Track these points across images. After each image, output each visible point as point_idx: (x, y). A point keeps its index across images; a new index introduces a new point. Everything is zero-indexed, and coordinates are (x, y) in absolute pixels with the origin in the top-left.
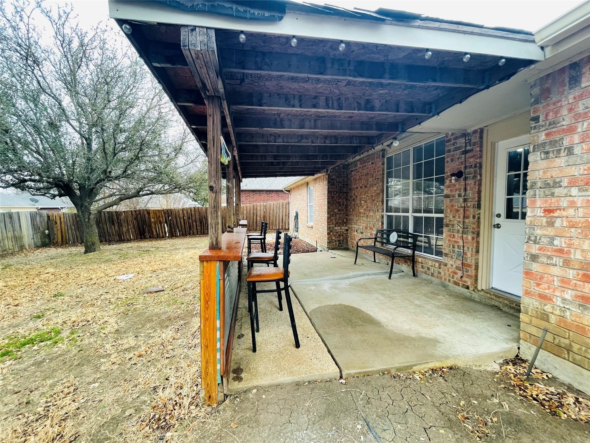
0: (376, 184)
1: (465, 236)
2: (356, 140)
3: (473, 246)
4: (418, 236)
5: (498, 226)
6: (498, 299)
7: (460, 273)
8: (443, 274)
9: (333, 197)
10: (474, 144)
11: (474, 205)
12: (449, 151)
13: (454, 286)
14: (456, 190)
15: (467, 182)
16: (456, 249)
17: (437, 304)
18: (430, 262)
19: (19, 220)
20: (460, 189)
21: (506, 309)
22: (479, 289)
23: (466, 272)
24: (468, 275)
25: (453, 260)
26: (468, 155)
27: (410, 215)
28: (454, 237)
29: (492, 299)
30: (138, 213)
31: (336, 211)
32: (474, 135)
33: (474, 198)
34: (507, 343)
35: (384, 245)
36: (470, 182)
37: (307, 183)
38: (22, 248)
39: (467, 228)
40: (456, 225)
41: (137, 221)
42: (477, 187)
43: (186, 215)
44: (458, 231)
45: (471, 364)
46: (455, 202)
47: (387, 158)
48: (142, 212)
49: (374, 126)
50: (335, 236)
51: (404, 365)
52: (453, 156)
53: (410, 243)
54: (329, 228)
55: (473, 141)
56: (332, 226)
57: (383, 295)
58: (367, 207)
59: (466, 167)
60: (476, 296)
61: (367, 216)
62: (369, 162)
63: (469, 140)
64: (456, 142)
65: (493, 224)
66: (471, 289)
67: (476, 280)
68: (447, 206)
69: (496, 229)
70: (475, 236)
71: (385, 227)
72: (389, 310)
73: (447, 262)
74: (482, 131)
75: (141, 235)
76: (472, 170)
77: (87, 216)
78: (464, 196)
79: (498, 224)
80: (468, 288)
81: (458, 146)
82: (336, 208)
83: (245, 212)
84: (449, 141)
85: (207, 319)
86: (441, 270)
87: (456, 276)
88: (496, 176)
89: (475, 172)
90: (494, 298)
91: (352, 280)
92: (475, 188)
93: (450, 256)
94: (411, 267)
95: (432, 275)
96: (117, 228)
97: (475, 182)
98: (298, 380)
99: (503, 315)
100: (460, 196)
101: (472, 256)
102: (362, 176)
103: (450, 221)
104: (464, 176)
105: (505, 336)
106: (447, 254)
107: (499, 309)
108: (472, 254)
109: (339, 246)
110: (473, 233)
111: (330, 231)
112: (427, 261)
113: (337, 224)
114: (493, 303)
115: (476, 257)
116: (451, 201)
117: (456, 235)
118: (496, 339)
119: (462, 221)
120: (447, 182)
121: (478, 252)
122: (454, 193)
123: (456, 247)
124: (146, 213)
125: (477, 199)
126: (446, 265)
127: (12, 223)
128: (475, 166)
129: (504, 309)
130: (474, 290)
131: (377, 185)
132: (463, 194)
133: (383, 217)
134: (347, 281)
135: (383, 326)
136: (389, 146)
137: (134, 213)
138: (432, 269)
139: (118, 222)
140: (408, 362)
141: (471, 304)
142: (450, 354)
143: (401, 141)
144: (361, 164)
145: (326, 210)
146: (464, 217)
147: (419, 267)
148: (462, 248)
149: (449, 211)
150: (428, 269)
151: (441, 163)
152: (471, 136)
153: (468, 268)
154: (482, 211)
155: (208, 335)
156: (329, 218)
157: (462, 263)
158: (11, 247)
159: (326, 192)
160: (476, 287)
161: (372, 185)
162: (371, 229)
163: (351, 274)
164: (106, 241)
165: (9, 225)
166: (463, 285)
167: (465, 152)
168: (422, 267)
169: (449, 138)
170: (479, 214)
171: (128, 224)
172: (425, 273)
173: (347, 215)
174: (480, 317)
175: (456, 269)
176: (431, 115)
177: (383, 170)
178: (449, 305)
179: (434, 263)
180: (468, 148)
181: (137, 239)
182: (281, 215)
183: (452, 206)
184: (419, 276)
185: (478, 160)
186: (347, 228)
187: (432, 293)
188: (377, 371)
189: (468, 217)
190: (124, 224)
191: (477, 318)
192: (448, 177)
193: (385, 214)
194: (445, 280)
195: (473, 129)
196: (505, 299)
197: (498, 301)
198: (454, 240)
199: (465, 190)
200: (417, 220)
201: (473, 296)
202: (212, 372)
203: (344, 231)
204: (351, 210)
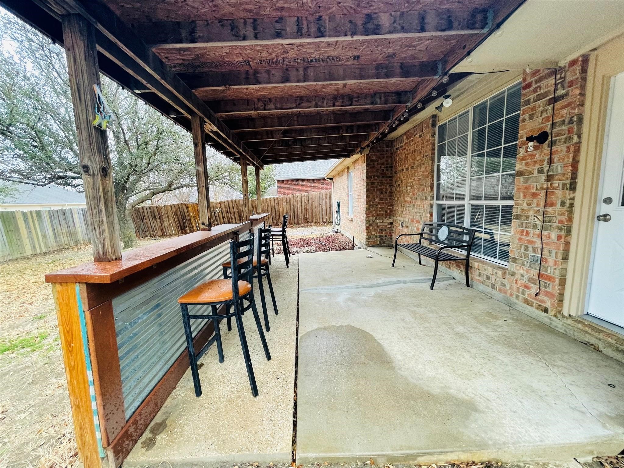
0: (423, 164)
1: (545, 233)
2: (380, 98)
3: (559, 249)
4: (476, 231)
5: (606, 218)
6: (596, 334)
7: (534, 289)
8: (508, 286)
9: (373, 183)
10: (571, 83)
11: (564, 185)
12: (528, 102)
13: (525, 305)
14: (535, 162)
15: (554, 148)
16: (530, 253)
17: (491, 333)
18: (490, 268)
19: (72, 216)
20: (542, 161)
21: (608, 351)
22: (566, 313)
23: (545, 287)
24: (547, 292)
25: (525, 269)
26: (558, 105)
27: (467, 203)
28: (527, 233)
29: (587, 333)
30: (177, 207)
31: (377, 200)
32: (571, 69)
33: (563, 175)
34: (604, 426)
35: (433, 243)
36: (560, 148)
37: (348, 167)
38: (77, 243)
39: (550, 222)
40: (533, 217)
41: (177, 216)
42: (571, 155)
43: (224, 208)
44: (535, 226)
45: (528, 459)
46: (532, 182)
47: (440, 127)
48: (180, 206)
49: (398, 70)
50: (375, 230)
51: (402, 452)
52: (534, 109)
53: (465, 242)
54: (368, 221)
55: (568, 79)
56: (371, 218)
57: (413, 313)
58: (414, 194)
59: (553, 125)
60: (558, 324)
61: (414, 205)
62: (416, 134)
63: (561, 78)
64: (540, 87)
65: (597, 215)
66: (552, 313)
67: (561, 300)
68: (518, 189)
69: (601, 222)
70: (563, 233)
71: (435, 220)
72: (413, 340)
73: (515, 271)
74: (585, 59)
75: (182, 229)
76: (565, 128)
77: (122, 212)
78: (548, 171)
79: (605, 216)
80: (546, 311)
81: (542, 91)
82: (377, 197)
83: (285, 204)
84: (529, 85)
85: (74, 367)
86: (505, 281)
87: (528, 292)
88: (608, 136)
89: (570, 131)
90: (590, 331)
91: (379, 290)
92: (568, 157)
93: (520, 262)
94: (464, 274)
95: (493, 286)
96: (159, 223)
97: (568, 148)
98: (226, 459)
99: (602, 363)
100: (540, 171)
101: (555, 265)
102: (408, 154)
103: (523, 210)
104: (549, 139)
105: (602, 408)
106: (516, 259)
107: (596, 349)
108: (556, 262)
109: (380, 243)
110: (560, 229)
111: (369, 225)
112: (486, 267)
113: (379, 216)
114: (587, 340)
115: (564, 266)
116: (526, 181)
117: (531, 231)
118: (583, 413)
119: (541, 211)
120: (521, 152)
121: (566, 258)
122: (533, 168)
123: (530, 249)
124: (184, 207)
125: (570, 174)
126: (513, 274)
127: (65, 219)
128: (571, 121)
129: (605, 351)
130: (555, 316)
131: (426, 165)
132: (546, 170)
133: (432, 206)
134: (372, 291)
135: (393, 368)
136: (439, 108)
137: (173, 207)
138: (493, 279)
139: (160, 217)
140: (409, 448)
141: (549, 338)
142: (490, 439)
143: (457, 100)
144: (407, 139)
145: (365, 200)
146: (546, 205)
147: (474, 275)
148: (540, 252)
149: (522, 195)
150: (488, 278)
151: (514, 124)
152: (566, 72)
153: (548, 282)
154: (578, 194)
155: (77, 391)
156: (367, 209)
157: (539, 274)
158: (67, 242)
159: (365, 178)
160: (560, 312)
161: (419, 166)
162: (418, 222)
163: (382, 280)
164: (151, 236)
165: (63, 222)
166: (539, 305)
167: (555, 100)
168: (480, 275)
169: (529, 80)
170: (573, 199)
171: (169, 219)
172: (483, 283)
173: (391, 205)
174: (560, 363)
175: (529, 281)
176: (485, 31)
177: (433, 144)
178: (509, 338)
179: (495, 271)
180: (561, 92)
181: (179, 233)
182: (324, 207)
183: (527, 188)
184: (474, 287)
185: (576, 111)
186: (391, 221)
187: (489, 314)
188: (353, 458)
189: (552, 205)
190: (166, 219)
191: (554, 366)
192: (523, 143)
193: (435, 201)
194: (511, 295)
195: (570, 58)
196: (609, 335)
197: (596, 338)
198: (527, 238)
199: (551, 161)
200: (475, 209)
201: (554, 324)
202: (91, 442)
203: (387, 224)
204: (396, 199)
